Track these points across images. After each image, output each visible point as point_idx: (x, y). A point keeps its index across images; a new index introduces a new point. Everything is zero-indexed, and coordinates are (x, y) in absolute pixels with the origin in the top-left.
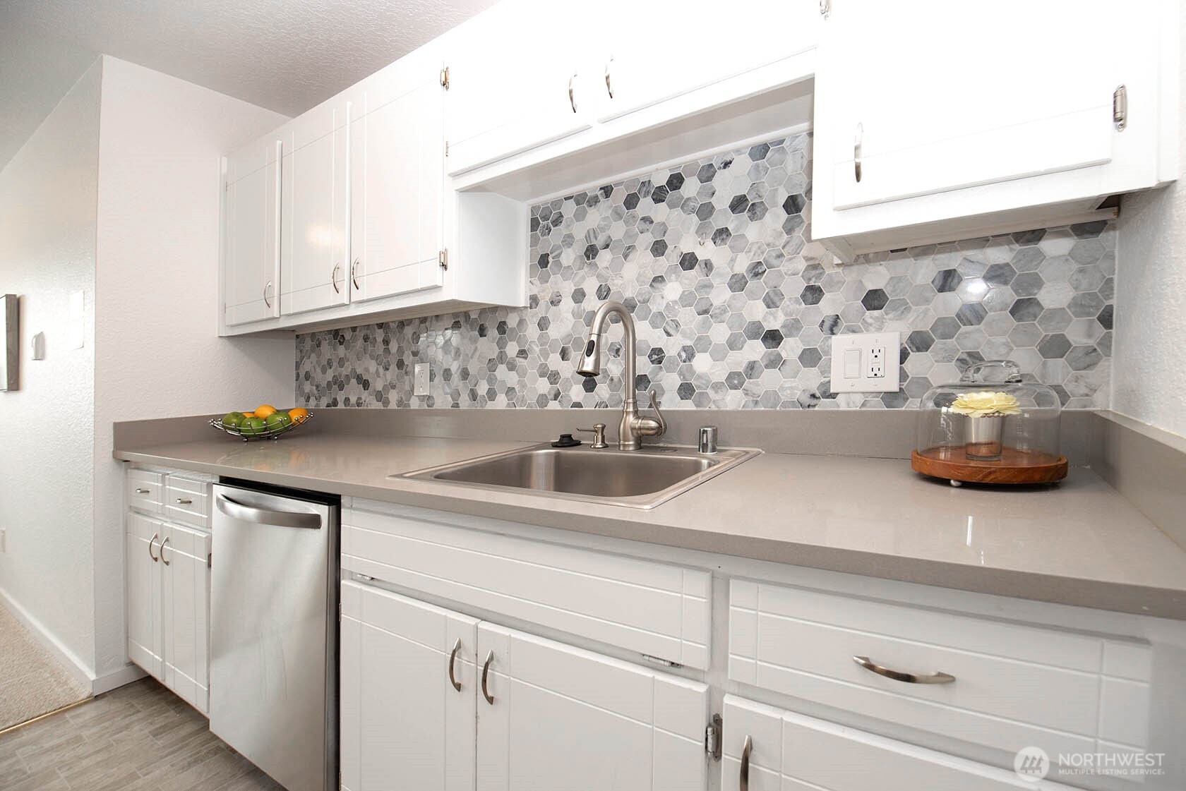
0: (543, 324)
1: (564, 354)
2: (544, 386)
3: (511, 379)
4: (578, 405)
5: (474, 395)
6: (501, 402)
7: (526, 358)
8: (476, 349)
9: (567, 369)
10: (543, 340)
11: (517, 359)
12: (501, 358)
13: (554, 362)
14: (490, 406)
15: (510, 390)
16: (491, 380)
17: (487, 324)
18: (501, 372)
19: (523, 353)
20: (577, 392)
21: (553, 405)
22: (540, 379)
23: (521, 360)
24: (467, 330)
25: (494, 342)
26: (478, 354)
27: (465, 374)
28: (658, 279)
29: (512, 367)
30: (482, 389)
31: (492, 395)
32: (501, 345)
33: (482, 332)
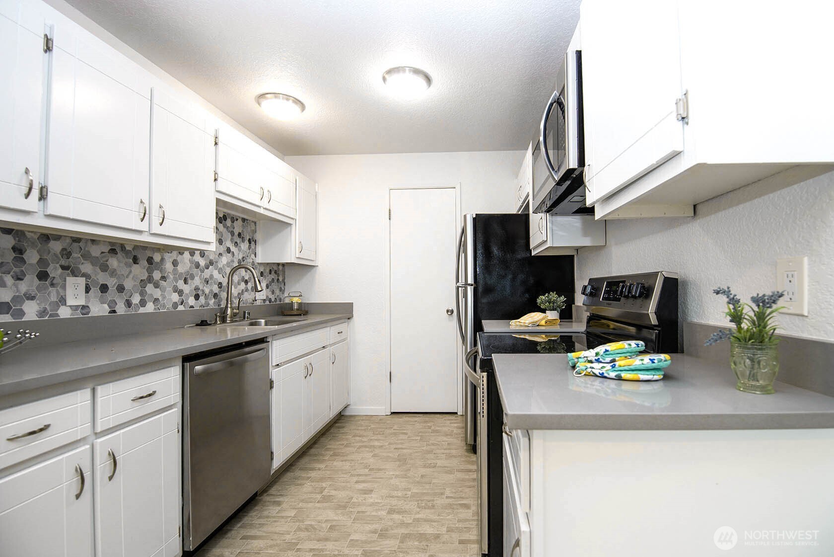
0: (175, 263)
1: (186, 282)
2: (175, 297)
3: (157, 293)
4: (192, 307)
5: (129, 304)
6: (150, 308)
7: (165, 281)
8: (131, 272)
9: (186, 289)
10: (175, 271)
11: (160, 281)
12: (150, 280)
13: (181, 284)
14: (142, 310)
15: (156, 301)
16: (143, 293)
17: (139, 256)
18: (150, 288)
19: (164, 278)
20: (191, 301)
21: (181, 308)
22: (174, 293)
23: (163, 282)
24: (123, 257)
25: (144, 268)
26: (131, 276)
27: (121, 289)
28: (220, 254)
29: (157, 286)
30: (136, 299)
31: (143, 303)
32: (150, 271)
33: (135, 260)
